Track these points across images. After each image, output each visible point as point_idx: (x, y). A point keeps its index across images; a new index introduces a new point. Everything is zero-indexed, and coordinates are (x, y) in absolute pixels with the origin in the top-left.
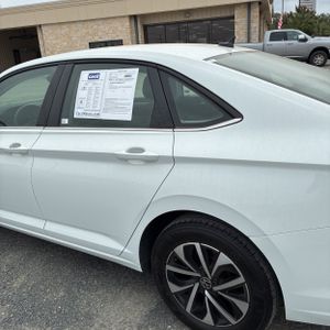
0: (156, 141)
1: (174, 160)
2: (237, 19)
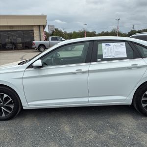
2: (35, 32)
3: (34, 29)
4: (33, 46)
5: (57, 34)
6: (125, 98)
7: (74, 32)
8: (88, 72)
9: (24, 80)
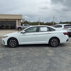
0: (50, 32)
1: (52, 33)
2: (16, 22)
3: (17, 21)
4: (16, 28)
5: (26, 23)
6: (46, 42)
7: (34, 22)
8: (37, 34)
9: (20, 36)
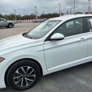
9: (45, 51)
